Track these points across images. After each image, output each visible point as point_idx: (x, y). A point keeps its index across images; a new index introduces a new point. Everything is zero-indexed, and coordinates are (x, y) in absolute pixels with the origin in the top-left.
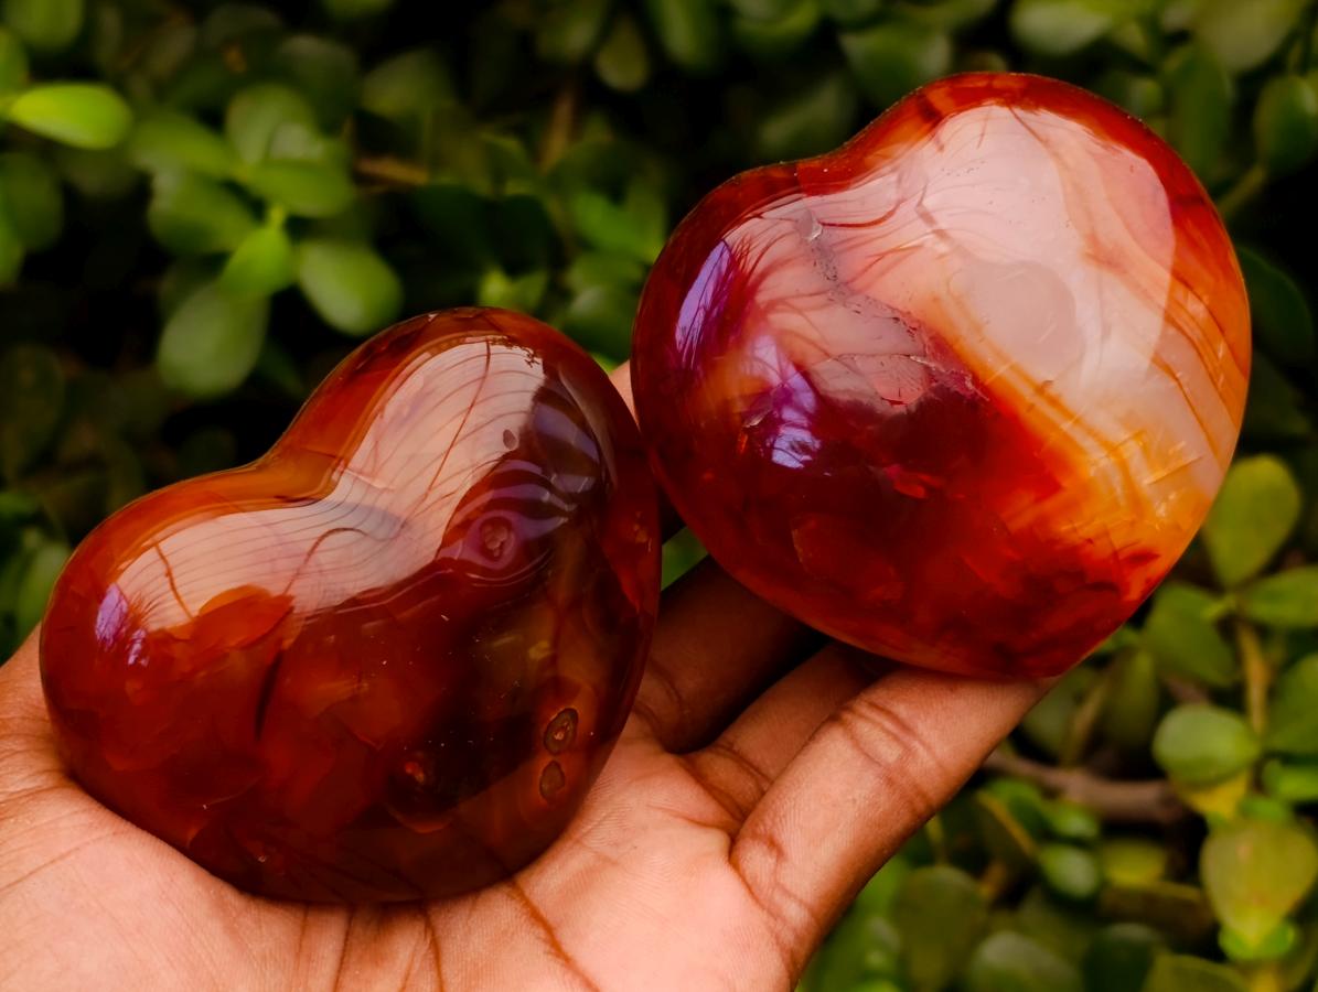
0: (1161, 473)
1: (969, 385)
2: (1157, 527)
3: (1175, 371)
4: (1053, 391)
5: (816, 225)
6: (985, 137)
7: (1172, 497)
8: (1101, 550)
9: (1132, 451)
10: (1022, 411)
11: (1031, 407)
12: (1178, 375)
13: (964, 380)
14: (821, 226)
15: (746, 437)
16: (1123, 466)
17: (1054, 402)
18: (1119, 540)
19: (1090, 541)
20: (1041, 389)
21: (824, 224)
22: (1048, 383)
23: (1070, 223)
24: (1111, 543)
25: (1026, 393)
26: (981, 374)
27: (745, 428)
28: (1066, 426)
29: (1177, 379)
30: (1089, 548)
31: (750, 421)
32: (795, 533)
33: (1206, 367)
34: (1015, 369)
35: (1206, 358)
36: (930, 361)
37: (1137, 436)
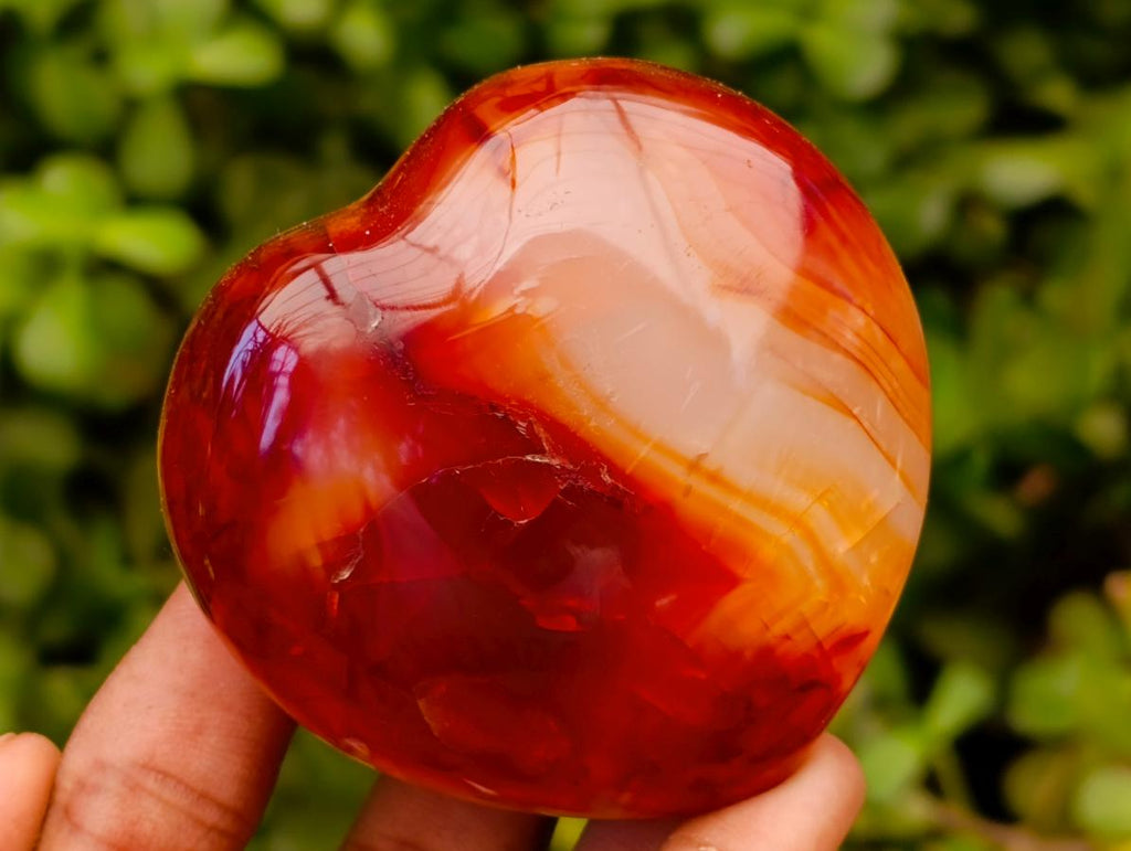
0: (858, 535)
1: (607, 479)
2: (863, 599)
3: (850, 407)
4: (710, 464)
5: (372, 310)
6: (562, 157)
7: (874, 559)
8: (802, 644)
9: (820, 518)
10: (677, 496)
11: (688, 491)
12: (855, 411)
13: (600, 474)
14: (380, 311)
15: (337, 596)
16: (810, 537)
17: (715, 478)
18: (822, 628)
19: (787, 637)
20: (694, 466)
21: (383, 308)
22: (702, 457)
23: (691, 250)
24: (812, 633)
25: (676, 473)
26: (618, 462)
27: (334, 584)
28: (736, 506)
29: (855, 417)
30: (787, 646)
31: (338, 575)
32: (421, 704)
33: (886, 392)
34: (659, 447)
35: (883, 381)
36: (553, 457)
37: (820, 498)
